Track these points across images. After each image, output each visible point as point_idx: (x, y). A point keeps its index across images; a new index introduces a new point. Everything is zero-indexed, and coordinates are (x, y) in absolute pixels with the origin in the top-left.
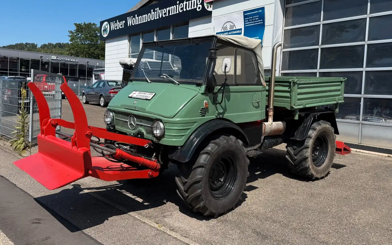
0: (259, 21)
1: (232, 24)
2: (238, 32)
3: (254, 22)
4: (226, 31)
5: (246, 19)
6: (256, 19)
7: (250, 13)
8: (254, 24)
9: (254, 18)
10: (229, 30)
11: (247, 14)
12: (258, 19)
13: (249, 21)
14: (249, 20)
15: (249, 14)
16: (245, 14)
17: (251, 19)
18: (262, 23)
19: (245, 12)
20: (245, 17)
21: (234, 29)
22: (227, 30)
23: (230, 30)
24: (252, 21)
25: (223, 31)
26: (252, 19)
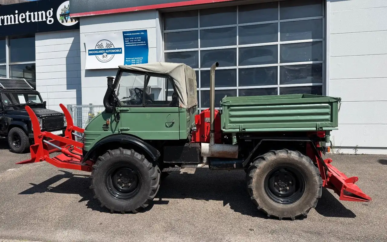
0: (142, 42)
1: (109, 43)
2: (117, 51)
3: (135, 43)
4: (101, 48)
5: (126, 39)
6: (138, 40)
7: (131, 34)
8: (136, 45)
9: (135, 39)
10: (105, 48)
11: (127, 34)
12: (140, 40)
13: (130, 42)
14: (129, 40)
15: (129, 34)
16: (125, 35)
17: (132, 40)
18: (145, 44)
19: (124, 33)
20: (125, 37)
21: (112, 47)
22: (103, 48)
23: (107, 48)
24: (134, 42)
25: (97, 48)
26: (134, 40)
